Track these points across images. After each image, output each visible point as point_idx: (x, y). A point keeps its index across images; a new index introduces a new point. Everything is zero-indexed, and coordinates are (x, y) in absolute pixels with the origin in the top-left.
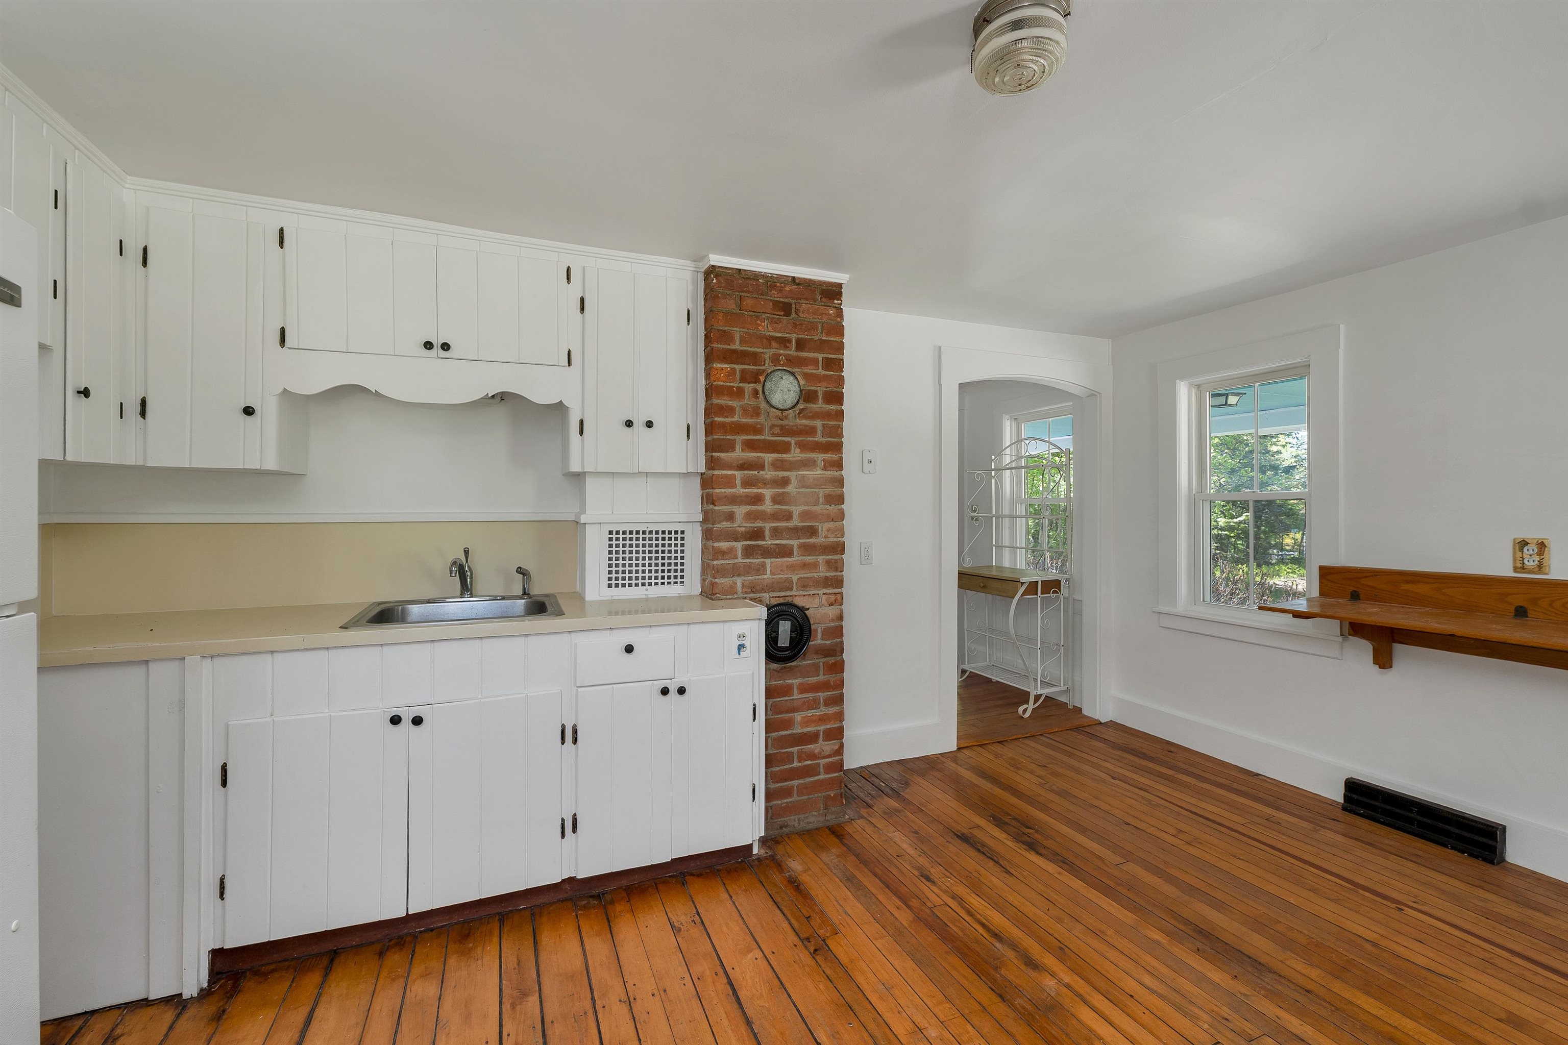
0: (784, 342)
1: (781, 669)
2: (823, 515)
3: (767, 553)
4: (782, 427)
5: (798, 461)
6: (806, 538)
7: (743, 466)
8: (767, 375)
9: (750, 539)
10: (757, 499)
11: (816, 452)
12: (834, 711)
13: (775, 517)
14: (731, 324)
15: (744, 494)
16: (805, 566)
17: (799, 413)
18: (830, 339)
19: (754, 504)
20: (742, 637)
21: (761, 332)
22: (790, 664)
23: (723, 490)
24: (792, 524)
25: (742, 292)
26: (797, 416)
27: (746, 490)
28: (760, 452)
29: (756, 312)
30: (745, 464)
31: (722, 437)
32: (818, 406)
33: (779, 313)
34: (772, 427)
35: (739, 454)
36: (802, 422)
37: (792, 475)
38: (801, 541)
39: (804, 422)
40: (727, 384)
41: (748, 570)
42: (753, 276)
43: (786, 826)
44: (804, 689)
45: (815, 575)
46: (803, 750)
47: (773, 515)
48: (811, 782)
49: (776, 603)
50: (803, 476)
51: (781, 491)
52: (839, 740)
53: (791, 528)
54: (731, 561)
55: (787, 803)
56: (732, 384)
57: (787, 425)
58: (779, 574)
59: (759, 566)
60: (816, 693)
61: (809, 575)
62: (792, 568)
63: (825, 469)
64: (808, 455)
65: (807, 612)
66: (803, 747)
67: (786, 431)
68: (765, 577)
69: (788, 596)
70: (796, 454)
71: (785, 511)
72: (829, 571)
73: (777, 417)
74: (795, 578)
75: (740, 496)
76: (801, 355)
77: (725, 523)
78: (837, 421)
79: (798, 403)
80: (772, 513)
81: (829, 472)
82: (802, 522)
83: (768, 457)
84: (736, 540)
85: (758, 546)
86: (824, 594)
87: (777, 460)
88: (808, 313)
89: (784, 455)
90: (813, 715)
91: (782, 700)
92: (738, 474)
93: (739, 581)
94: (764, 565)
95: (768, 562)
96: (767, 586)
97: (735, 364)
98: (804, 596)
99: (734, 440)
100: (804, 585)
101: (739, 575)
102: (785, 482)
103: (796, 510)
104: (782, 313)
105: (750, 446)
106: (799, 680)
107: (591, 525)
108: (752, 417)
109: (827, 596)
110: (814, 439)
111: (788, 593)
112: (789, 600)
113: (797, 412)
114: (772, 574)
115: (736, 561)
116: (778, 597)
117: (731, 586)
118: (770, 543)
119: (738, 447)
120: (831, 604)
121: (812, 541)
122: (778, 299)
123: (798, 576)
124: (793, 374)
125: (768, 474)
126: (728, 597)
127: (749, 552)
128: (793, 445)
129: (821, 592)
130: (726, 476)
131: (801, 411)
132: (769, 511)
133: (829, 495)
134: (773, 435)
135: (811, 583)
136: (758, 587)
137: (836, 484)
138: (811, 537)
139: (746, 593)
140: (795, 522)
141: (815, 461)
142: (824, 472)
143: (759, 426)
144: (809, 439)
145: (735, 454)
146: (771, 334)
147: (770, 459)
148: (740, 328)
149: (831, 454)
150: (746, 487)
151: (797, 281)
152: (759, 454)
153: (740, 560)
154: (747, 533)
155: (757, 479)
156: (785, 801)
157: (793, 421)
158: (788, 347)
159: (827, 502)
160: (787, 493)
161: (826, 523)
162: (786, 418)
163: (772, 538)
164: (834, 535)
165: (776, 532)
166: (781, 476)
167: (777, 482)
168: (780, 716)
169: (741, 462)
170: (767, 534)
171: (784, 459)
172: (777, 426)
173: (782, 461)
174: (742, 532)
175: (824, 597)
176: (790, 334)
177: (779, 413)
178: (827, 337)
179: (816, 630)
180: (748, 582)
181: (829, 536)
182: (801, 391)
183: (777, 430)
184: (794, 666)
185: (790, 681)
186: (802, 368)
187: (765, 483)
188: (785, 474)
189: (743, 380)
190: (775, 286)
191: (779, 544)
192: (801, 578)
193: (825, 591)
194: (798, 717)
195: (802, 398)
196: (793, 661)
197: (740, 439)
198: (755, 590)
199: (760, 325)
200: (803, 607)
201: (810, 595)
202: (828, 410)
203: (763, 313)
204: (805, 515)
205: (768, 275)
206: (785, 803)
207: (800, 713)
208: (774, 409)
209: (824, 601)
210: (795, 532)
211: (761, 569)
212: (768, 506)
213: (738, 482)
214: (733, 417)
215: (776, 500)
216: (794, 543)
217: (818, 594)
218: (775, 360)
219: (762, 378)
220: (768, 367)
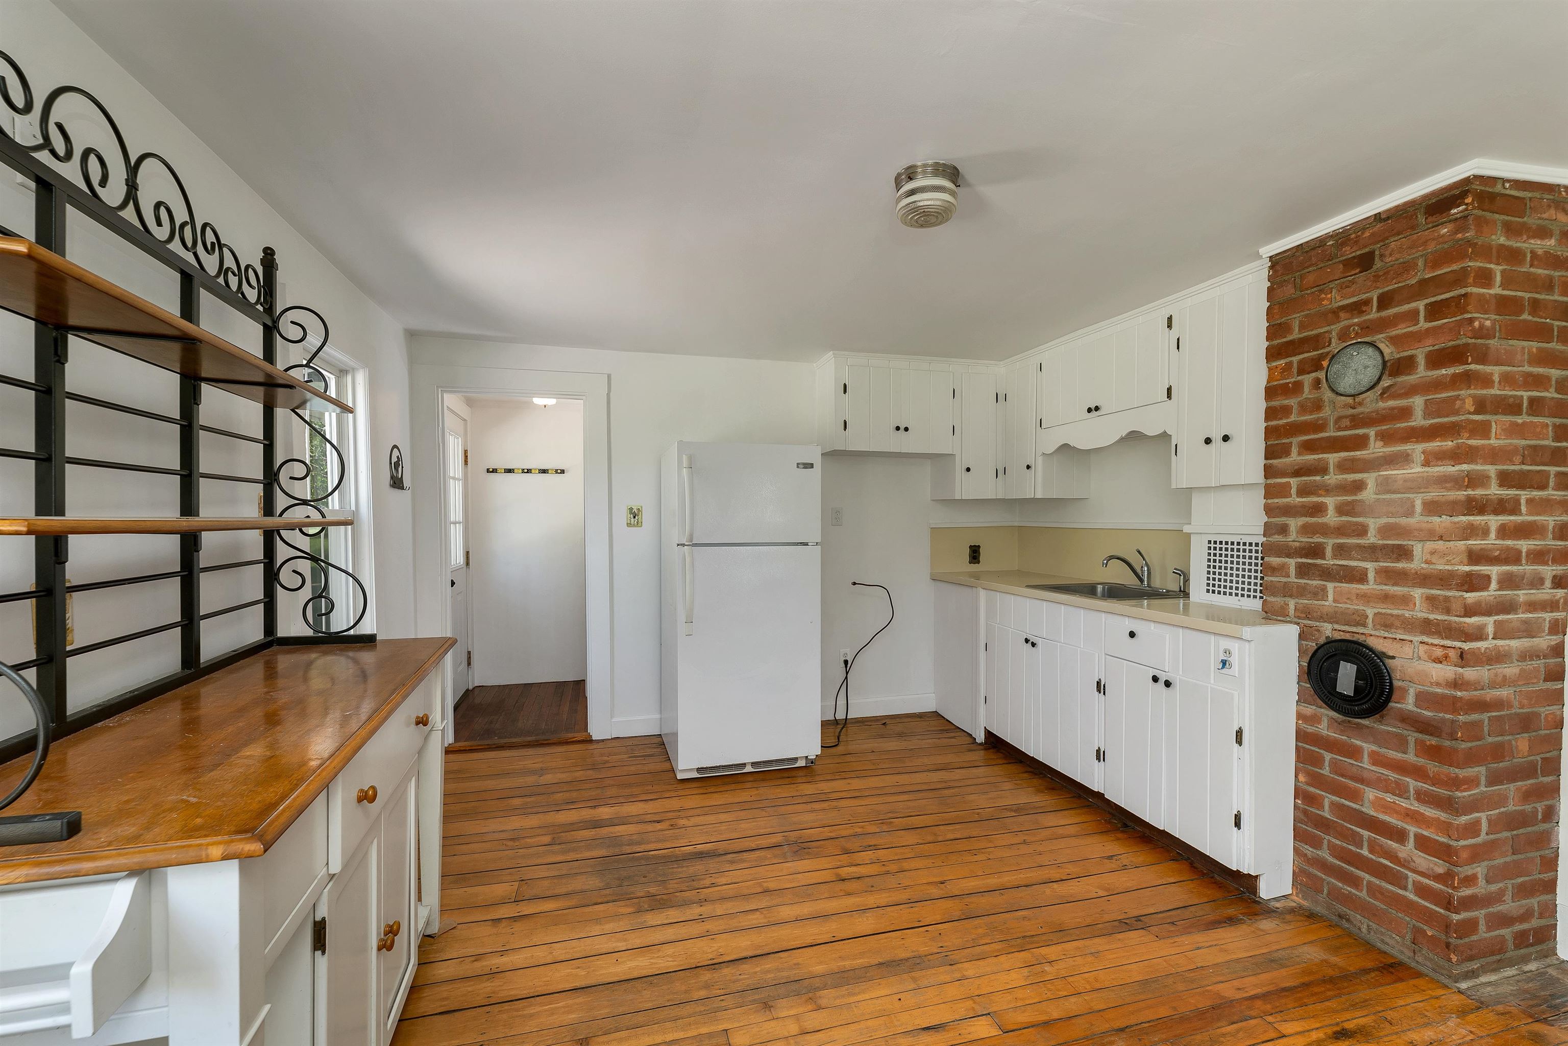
0: (1358, 308)
1: (1343, 721)
2: (1422, 530)
3: (1327, 574)
4: (1353, 418)
5: (1378, 458)
6: (1389, 560)
7: (1298, 472)
8: (1333, 356)
9: (1306, 556)
10: (1318, 509)
11: (1411, 442)
12: (1436, 816)
13: (1340, 531)
14: (1287, 313)
15: (1300, 504)
16: (1386, 598)
17: (1382, 394)
18: (1439, 272)
19: (1312, 515)
20: (1228, 653)
21: (1326, 307)
22: (1359, 720)
23: (1276, 500)
24: (1368, 542)
25: (1304, 269)
26: (1379, 397)
27: (1304, 500)
28: (1322, 453)
29: (1321, 285)
30: (1301, 469)
31: (1276, 442)
32: (1418, 376)
33: (1353, 272)
34: (1339, 419)
35: (1295, 458)
36: (1387, 404)
37: (1370, 479)
38: (1382, 564)
39: (1391, 403)
40: (1282, 382)
41: (1301, 592)
42: (1320, 242)
43: (1348, 920)
44: (1377, 760)
45: (1407, 614)
46: (1377, 841)
47: (1338, 528)
48: (1392, 892)
49: (1339, 638)
50: (1387, 478)
51: (1349, 498)
52: (1448, 865)
53: (1364, 547)
54: (1284, 580)
55: (1350, 892)
56: (1285, 381)
57: (1362, 413)
58: (1346, 603)
59: (1316, 589)
60: (1400, 775)
61: (1395, 612)
62: (1365, 598)
63: (1426, 463)
64: (1399, 448)
65: (1387, 661)
66: (1379, 837)
67: (1357, 421)
68: (1327, 603)
69: (1358, 633)
70: (1376, 449)
71: (1357, 524)
72: (1432, 612)
73: (1346, 406)
74: (1370, 612)
75: (1295, 506)
76: (1386, 315)
77: (1277, 536)
78: (1453, 390)
79: (1379, 379)
80: (1336, 526)
81: (1437, 469)
82: (1383, 539)
83: (1332, 458)
84: (1288, 556)
85: (1315, 565)
86: (1421, 643)
87: (1346, 460)
88: (1400, 252)
89: (1358, 453)
90: (1394, 803)
91: (1345, 761)
92: (1294, 482)
93: (1292, 603)
94: (1324, 589)
95: (1330, 586)
96: (1327, 614)
97: (1291, 357)
98: (1385, 638)
99: (1290, 443)
100: (1386, 623)
101: (1291, 596)
102: (1359, 486)
103: (1373, 524)
104: (1358, 270)
105: (1308, 447)
106: (1373, 747)
107: (1196, 535)
108: (1311, 413)
109: (1426, 647)
110: (1410, 424)
111: (1360, 630)
112: (1361, 639)
113: (1379, 393)
114: (1335, 601)
115: (1289, 580)
116: (1343, 631)
117: (1282, 607)
118: (1332, 563)
119: (1294, 450)
120: (1438, 661)
121: (1400, 565)
122: (1354, 254)
123: (1376, 611)
124: (1372, 344)
125: (1333, 478)
126: (1279, 618)
127: (1303, 571)
128: (1372, 439)
129: (1417, 639)
130: (1280, 484)
131: (1385, 390)
132: (1332, 524)
133: (1433, 501)
134: (1340, 429)
135: (1397, 623)
136: (1315, 614)
137: (1448, 485)
138: (1398, 560)
139: (1299, 618)
140: (1372, 538)
141: (1408, 455)
142: (1427, 469)
143: (1321, 422)
144: (1398, 425)
145: (1291, 459)
146: (1341, 304)
147: (1336, 460)
148: (1299, 313)
149: (1440, 441)
150: (1302, 495)
151: (1383, 217)
152: (1321, 456)
153: (1293, 579)
154: (1303, 549)
155: (1317, 486)
156: (1349, 889)
157: (1372, 403)
158: (1366, 311)
159: (1430, 511)
160: (1359, 501)
161: (1428, 543)
162: (1360, 404)
163: (1335, 557)
164: (1443, 561)
165: (1340, 551)
166: (1352, 480)
167: (1345, 488)
168: (1341, 779)
169: (1296, 467)
170: (1329, 551)
171: (1355, 457)
172: (1346, 417)
173: (1353, 460)
174: (1296, 548)
175: (1423, 648)
176: (1368, 292)
177: (1350, 400)
178: (1434, 272)
179: (1405, 691)
180: (1301, 606)
181: (1434, 561)
182: (1384, 363)
183: (1346, 422)
184: (1364, 725)
185: (1358, 743)
186: (1387, 331)
187: (1328, 490)
188: (1358, 476)
189: (1301, 372)
190: (1349, 240)
191: (1344, 565)
192: (1379, 613)
193: (1425, 639)
194: (1371, 794)
195: (1387, 373)
196: (1364, 718)
197: (1296, 441)
198: (1310, 617)
199: (1323, 299)
200: (1384, 653)
201: (1396, 639)
202: (1437, 377)
203: (1329, 282)
204: (1385, 531)
205: (1338, 231)
206: (1348, 891)
207: (1375, 791)
208: (1342, 397)
209: (1422, 653)
210: (1372, 552)
211: (1320, 593)
212: (1331, 518)
213: (1294, 491)
214: (1288, 418)
215: (1341, 510)
216: (1370, 566)
217: (1411, 641)
218: (1343, 335)
219: (1325, 363)
220: (1335, 346)
